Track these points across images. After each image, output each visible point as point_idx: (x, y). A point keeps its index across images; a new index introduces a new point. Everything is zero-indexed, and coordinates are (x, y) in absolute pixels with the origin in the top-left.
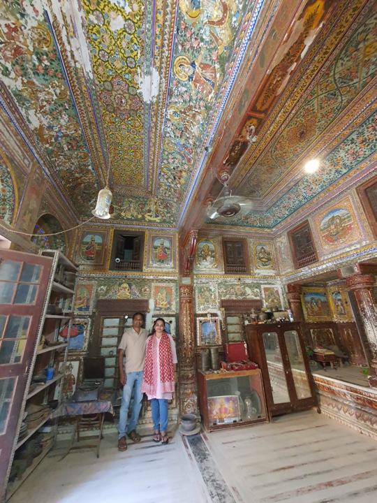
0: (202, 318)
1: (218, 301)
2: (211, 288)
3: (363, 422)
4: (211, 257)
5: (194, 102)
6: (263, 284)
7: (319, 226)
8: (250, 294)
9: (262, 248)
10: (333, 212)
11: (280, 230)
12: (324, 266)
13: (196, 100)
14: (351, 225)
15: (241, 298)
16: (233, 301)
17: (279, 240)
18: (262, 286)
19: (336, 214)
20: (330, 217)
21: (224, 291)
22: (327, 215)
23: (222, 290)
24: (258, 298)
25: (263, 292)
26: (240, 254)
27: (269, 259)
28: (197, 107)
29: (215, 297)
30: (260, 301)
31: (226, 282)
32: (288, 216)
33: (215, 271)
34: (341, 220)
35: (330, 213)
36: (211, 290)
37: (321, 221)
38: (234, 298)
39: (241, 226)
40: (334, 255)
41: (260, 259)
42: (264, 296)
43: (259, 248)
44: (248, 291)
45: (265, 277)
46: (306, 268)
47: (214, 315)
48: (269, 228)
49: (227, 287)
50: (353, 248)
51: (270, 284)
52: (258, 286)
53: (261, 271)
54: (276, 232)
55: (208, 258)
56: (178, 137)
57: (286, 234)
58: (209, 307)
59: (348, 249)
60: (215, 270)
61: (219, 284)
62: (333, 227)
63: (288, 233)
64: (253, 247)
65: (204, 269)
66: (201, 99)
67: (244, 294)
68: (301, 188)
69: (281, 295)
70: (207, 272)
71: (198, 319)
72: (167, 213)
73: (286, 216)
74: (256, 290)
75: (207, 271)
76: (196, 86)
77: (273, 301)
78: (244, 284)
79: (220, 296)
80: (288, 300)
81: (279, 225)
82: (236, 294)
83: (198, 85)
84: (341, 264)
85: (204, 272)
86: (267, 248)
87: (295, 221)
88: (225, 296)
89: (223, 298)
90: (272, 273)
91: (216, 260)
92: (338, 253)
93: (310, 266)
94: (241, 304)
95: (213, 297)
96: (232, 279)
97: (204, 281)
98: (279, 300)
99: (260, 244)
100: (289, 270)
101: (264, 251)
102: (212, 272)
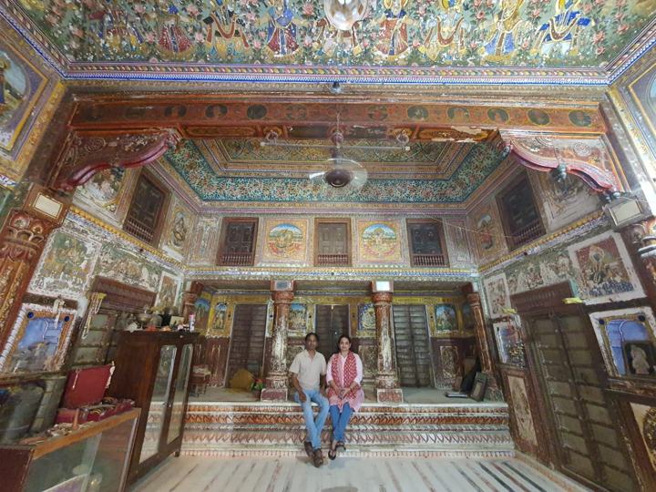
0: (37, 308)
1: (90, 276)
2: (87, 245)
3: (238, 442)
4: (113, 187)
5: (365, 29)
6: (167, 271)
7: (268, 231)
8: (146, 281)
9: (182, 219)
10: (289, 225)
11: (215, 209)
12: (259, 273)
13: (367, 32)
14: (299, 245)
15: (131, 282)
16: (118, 285)
17: (205, 219)
18: (164, 273)
19: (290, 229)
20: (284, 228)
21: (110, 261)
22: (281, 225)
23: (107, 258)
24: (152, 290)
25: (161, 282)
26: (151, 209)
27: (183, 238)
28: (361, 36)
29: (88, 267)
30: (153, 295)
31: (119, 245)
32: (238, 200)
33: (107, 216)
34: (293, 237)
35: (284, 225)
36: (84, 249)
37: (273, 228)
38: (120, 279)
39: (177, 170)
40: (273, 266)
41: (175, 232)
42: (160, 290)
43: (180, 216)
44: (145, 273)
45: (172, 262)
46: (236, 269)
47: (71, 304)
48: (201, 197)
49: (116, 254)
50: (294, 266)
51: (173, 273)
52: (159, 270)
53: (170, 251)
54: (205, 208)
55: (106, 185)
56: (301, 9)
57: (221, 217)
58: (66, 286)
59: (289, 265)
60: (110, 215)
61: (106, 245)
62: (282, 239)
63: (225, 219)
64: (175, 211)
65: (88, 201)
66: (370, 38)
67: (137, 277)
68: (276, 184)
69: (177, 293)
70: (93, 212)
71: (25, 306)
72: (75, 22)
73: (234, 198)
74: (155, 276)
75: (93, 207)
76: (382, 25)
77: (167, 299)
78: (143, 260)
79: (98, 267)
80: (184, 302)
81: (217, 203)
82: (126, 274)
83: (384, 28)
84: (278, 277)
85: (84, 207)
86: (187, 222)
87: (243, 210)
88: (107, 270)
89: (101, 274)
90: (179, 258)
91: (117, 198)
92: (278, 265)
93: (242, 268)
94: (126, 293)
95: (83, 265)
96: (130, 245)
97: (78, 224)
98: (173, 299)
99: (182, 213)
100: (205, 263)
101: (183, 224)
102: (99, 215)
